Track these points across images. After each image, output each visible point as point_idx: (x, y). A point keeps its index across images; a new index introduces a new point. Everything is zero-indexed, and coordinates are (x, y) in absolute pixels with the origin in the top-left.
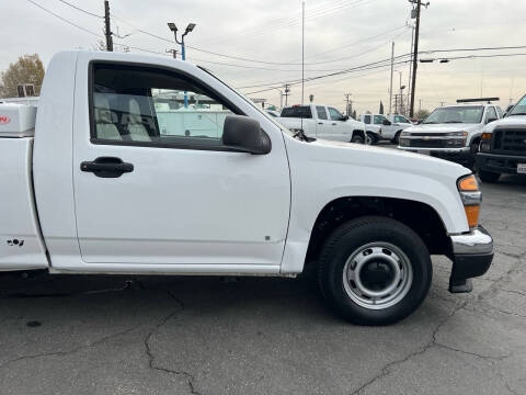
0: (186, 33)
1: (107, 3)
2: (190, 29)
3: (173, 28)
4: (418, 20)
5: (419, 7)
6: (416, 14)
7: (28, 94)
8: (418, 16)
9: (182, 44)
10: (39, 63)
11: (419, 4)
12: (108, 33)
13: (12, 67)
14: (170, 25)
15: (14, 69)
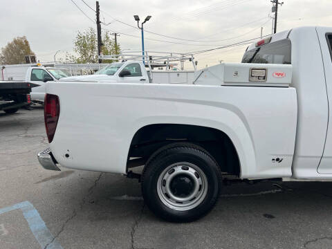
0: (145, 22)
1: (97, 3)
2: (147, 19)
3: (137, 19)
4: (276, 14)
5: (277, 5)
6: (275, 9)
7: (32, 62)
8: (276, 11)
9: (142, 29)
10: (27, 42)
11: (277, 3)
12: (98, 22)
13: (9, 44)
14: (135, 16)
15: (10, 45)
